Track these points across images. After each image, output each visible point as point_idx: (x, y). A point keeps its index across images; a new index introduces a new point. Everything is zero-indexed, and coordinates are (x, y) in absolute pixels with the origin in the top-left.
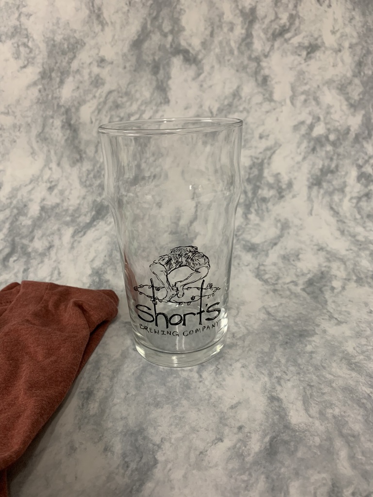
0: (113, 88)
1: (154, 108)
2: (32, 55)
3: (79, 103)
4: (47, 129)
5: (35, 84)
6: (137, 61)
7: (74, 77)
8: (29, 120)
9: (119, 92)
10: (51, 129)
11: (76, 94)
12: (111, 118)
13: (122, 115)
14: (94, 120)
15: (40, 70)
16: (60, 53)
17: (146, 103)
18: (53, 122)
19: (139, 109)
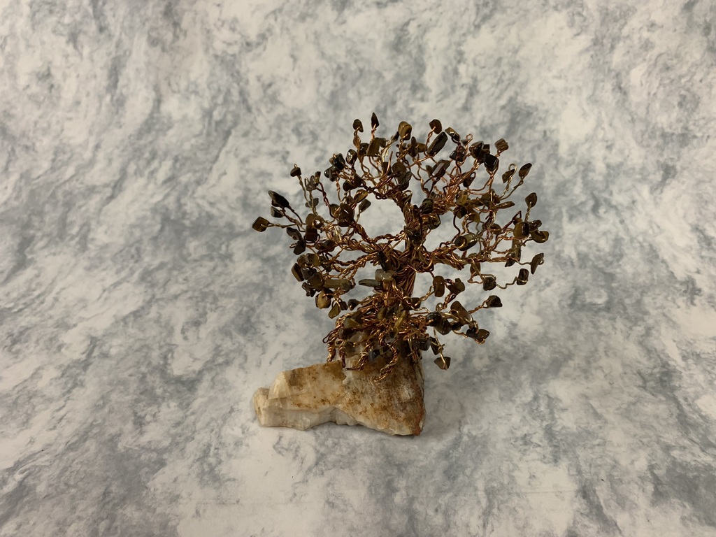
0: (663, 51)
1: (705, 70)
2: (586, 24)
3: (629, 67)
4: (598, 92)
5: (587, 50)
6: (688, 24)
7: (625, 42)
8: (580, 84)
9: (668, 55)
10: (602, 92)
11: (627, 58)
12: (661, 80)
13: (672, 77)
14: (644, 83)
15: (593, 37)
16: (612, 21)
17: (696, 65)
18: (603, 86)
19: (689, 71)
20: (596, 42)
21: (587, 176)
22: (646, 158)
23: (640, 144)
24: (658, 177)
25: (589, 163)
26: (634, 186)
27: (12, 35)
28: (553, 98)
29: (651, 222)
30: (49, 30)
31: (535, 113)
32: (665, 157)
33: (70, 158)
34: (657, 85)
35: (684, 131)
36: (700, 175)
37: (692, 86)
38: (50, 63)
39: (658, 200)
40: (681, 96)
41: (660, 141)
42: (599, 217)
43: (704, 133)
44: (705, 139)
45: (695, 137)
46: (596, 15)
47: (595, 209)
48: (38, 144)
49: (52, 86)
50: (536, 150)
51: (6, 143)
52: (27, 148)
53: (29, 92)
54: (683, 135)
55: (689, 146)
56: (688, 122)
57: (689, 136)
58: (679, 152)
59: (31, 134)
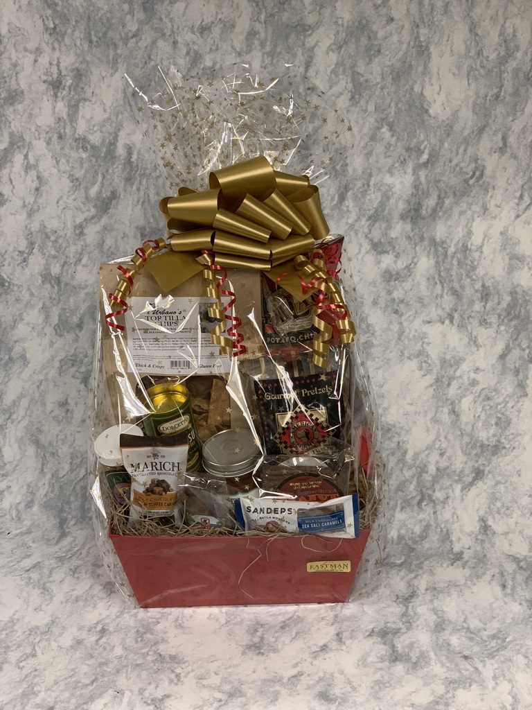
20: (437, 380)
21: (421, 476)
22: (466, 463)
23: (463, 452)
24: (470, 479)
25: (425, 466)
26: (451, 485)
27: (46, 379)
28: (406, 418)
29: (454, 513)
30: (70, 375)
31: (393, 429)
32: (480, 463)
33: (81, 461)
34: (481, 410)
35: (497, 443)
36: (500, 478)
37: (505, 411)
38: (68, 395)
39: (464, 496)
40: (497, 418)
41: (479, 450)
42: (421, 509)
43: (511, 445)
44: (511, 449)
45: (504, 448)
46: (437, 362)
47: (420, 503)
48: (60, 451)
49: (68, 410)
50: (390, 456)
51: (39, 450)
52: (53, 453)
53: (53, 414)
54: (496, 446)
55: (499, 455)
56: (501, 436)
57: (500, 447)
58: (490, 459)
59: (55, 444)
